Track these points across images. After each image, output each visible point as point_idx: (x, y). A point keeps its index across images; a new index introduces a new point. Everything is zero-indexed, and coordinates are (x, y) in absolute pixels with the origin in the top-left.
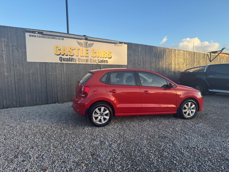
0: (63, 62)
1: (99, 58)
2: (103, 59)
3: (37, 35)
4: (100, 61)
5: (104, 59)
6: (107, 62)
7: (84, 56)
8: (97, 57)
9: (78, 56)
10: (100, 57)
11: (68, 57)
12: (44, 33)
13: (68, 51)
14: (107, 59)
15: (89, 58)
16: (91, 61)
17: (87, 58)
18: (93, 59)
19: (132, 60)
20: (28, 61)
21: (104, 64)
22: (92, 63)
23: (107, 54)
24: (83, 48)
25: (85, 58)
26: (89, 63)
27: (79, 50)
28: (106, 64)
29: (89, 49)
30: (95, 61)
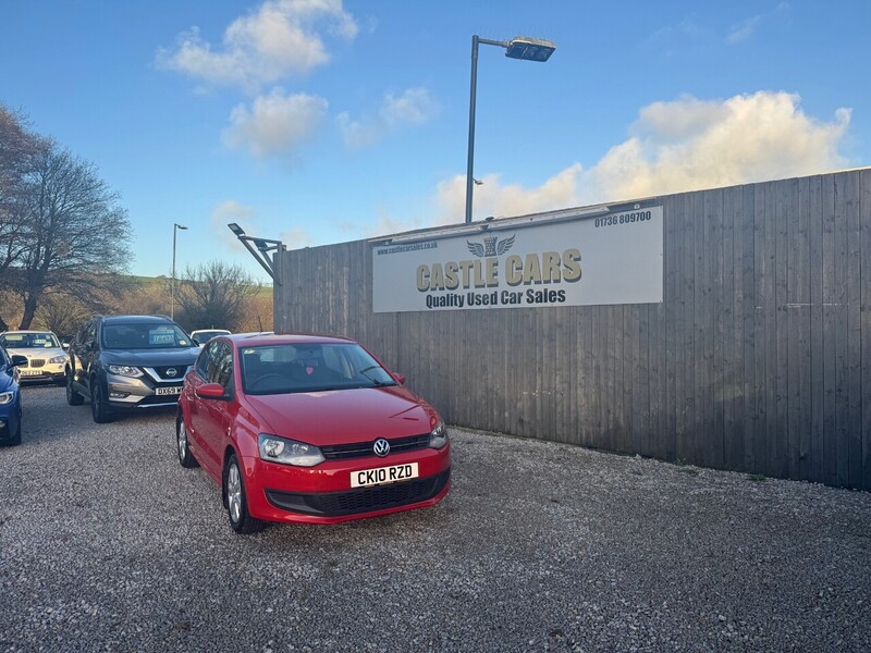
0: (434, 309)
1: (533, 286)
2: (547, 286)
3: (388, 248)
4: (533, 295)
5: (552, 287)
6: (564, 298)
7: (483, 286)
8: (526, 283)
9: (467, 287)
10: (536, 283)
11: (446, 292)
12: (395, 240)
13: (445, 277)
14: (563, 286)
15: (499, 290)
16: (505, 298)
17: (493, 290)
18: (511, 290)
19: (696, 274)
20: (375, 311)
21: (549, 304)
22: (509, 305)
23: (562, 267)
24: (484, 260)
25: (489, 291)
26: (500, 305)
27: (471, 267)
28: (557, 304)
29: (502, 259)
30: (516, 298)
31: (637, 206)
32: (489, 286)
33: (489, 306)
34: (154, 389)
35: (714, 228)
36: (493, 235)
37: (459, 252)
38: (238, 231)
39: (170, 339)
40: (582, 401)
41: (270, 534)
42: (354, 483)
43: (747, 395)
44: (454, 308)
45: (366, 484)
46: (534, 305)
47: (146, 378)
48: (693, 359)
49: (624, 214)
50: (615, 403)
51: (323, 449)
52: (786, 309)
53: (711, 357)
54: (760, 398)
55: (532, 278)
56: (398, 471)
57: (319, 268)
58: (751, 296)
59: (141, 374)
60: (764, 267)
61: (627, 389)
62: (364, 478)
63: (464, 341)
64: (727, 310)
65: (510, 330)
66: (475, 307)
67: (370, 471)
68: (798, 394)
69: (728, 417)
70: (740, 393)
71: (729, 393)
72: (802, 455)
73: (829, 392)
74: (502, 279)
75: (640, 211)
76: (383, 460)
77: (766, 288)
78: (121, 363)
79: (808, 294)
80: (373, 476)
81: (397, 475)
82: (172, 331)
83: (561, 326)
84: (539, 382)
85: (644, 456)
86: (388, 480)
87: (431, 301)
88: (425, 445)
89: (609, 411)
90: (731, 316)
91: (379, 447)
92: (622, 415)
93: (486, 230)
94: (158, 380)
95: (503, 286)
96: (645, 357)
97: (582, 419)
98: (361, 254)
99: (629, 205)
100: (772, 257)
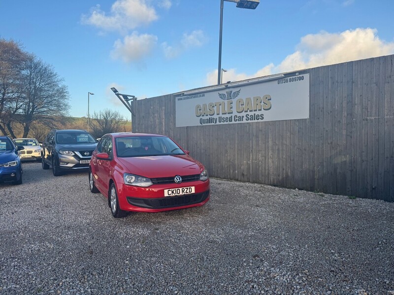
0: (203, 125)
1: (248, 113)
2: (255, 112)
3: (182, 97)
4: (249, 117)
5: (257, 113)
6: (263, 118)
7: (226, 114)
8: (245, 112)
9: (219, 114)
10: (250, 111)
11: (208, 117)
12: (185, 93)
13: (208, 110)
14: (262, 112)
15: (233, 115)
16: (236, 118)
17: (230, 115)
18: (238, 115)
19: (325, 105)
20: (176, 126)
21: (256, 121)
22: (237, 122)
23: (262, 103)
24: (226, 101)
25: (228, 116)
26: (233, 122)
27: (220, 105)
28: (260, 120)
29: (234, 101)
30: (241, 118)
31: (297, 74)
32: (228, 113)
33: (229, 122)
34: (79, 161)
35: (333, 83)
36: (231, 90)
37: (214, 98)
38: (115, 91)
39: (86, 140)
40: (271, 164)
41: (129, 218)
42: (166, 195)
43: (348, 160)
44: (213, 124)
45: (171, 195)
46: (249, 121)
47: (76, 156)
48: (323, 144)
49: (291, 77)
50: (286, 165)
51: (152, 180)
52: (367, 120)
53: (331, 143)
54: (354, 162)
55: (248, 109)
56: (186, 190)
57: (152, 107)
58: (351, 114)
59: (74, 154)
60: (357, 101)
61: (292, 159)
62: (170, 192)
63: (217, 139)
64: (339, 121)
65: (238, 133)
66: (222, 123)
67: (173, 190)
68: (372, 159)
69: (338, 171)
70: (345, 159)
71: (339, 160)
72: (374, 187)
73: (387, 158)
74: (234, 110)
75: (299, 76)
76: (179, 185)
77: (358, 110)
78: (64, 149)
79: (377, 113)
80: (174, 192)
81: (185, 192)
82: (87, 136)
83: (262, 131)
84: (251, 156)
85: (299, 189)
86: (181, 193)
87: (202, 121)
88: (198, 179)
89: (283, 169)
90: (341, 123)
91: (177, 179)
92: (289, 171)
93: (227, 87)
94: (81, 157)
95: (235, 113)
96: (301, 144)
97: (271, 173)
98: (170, 100)
99: (293, 74)
100: (361, 96)
